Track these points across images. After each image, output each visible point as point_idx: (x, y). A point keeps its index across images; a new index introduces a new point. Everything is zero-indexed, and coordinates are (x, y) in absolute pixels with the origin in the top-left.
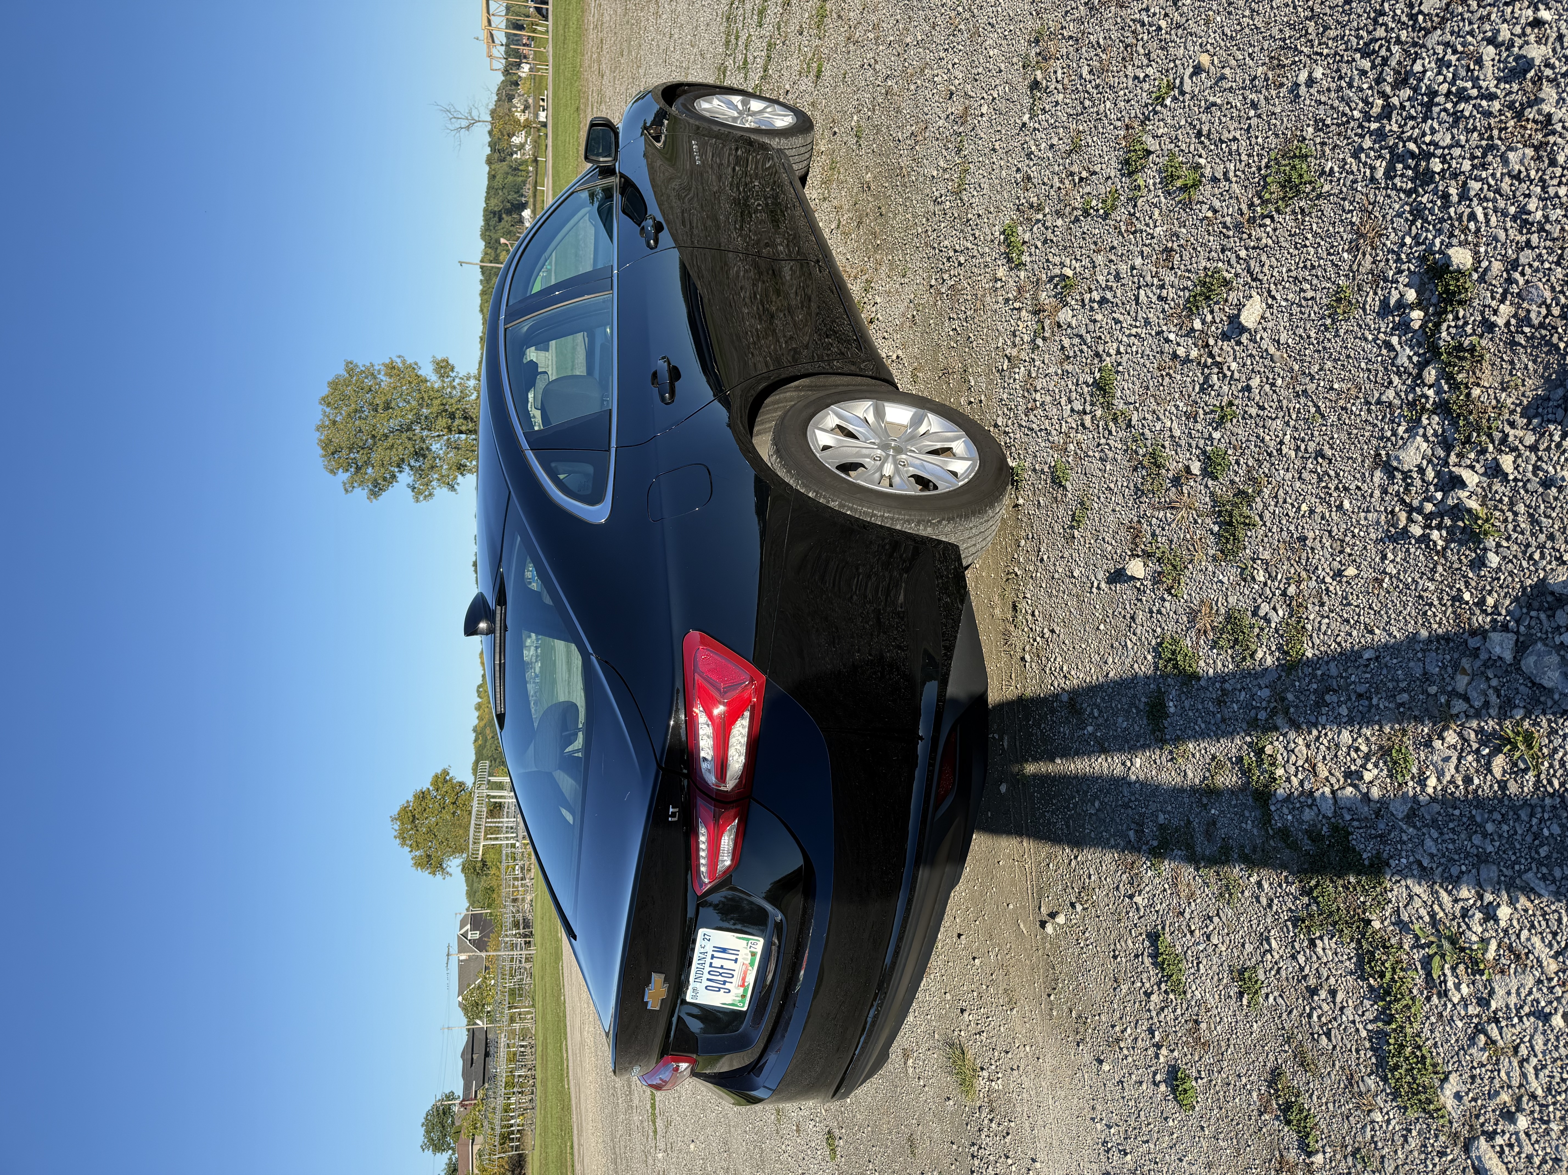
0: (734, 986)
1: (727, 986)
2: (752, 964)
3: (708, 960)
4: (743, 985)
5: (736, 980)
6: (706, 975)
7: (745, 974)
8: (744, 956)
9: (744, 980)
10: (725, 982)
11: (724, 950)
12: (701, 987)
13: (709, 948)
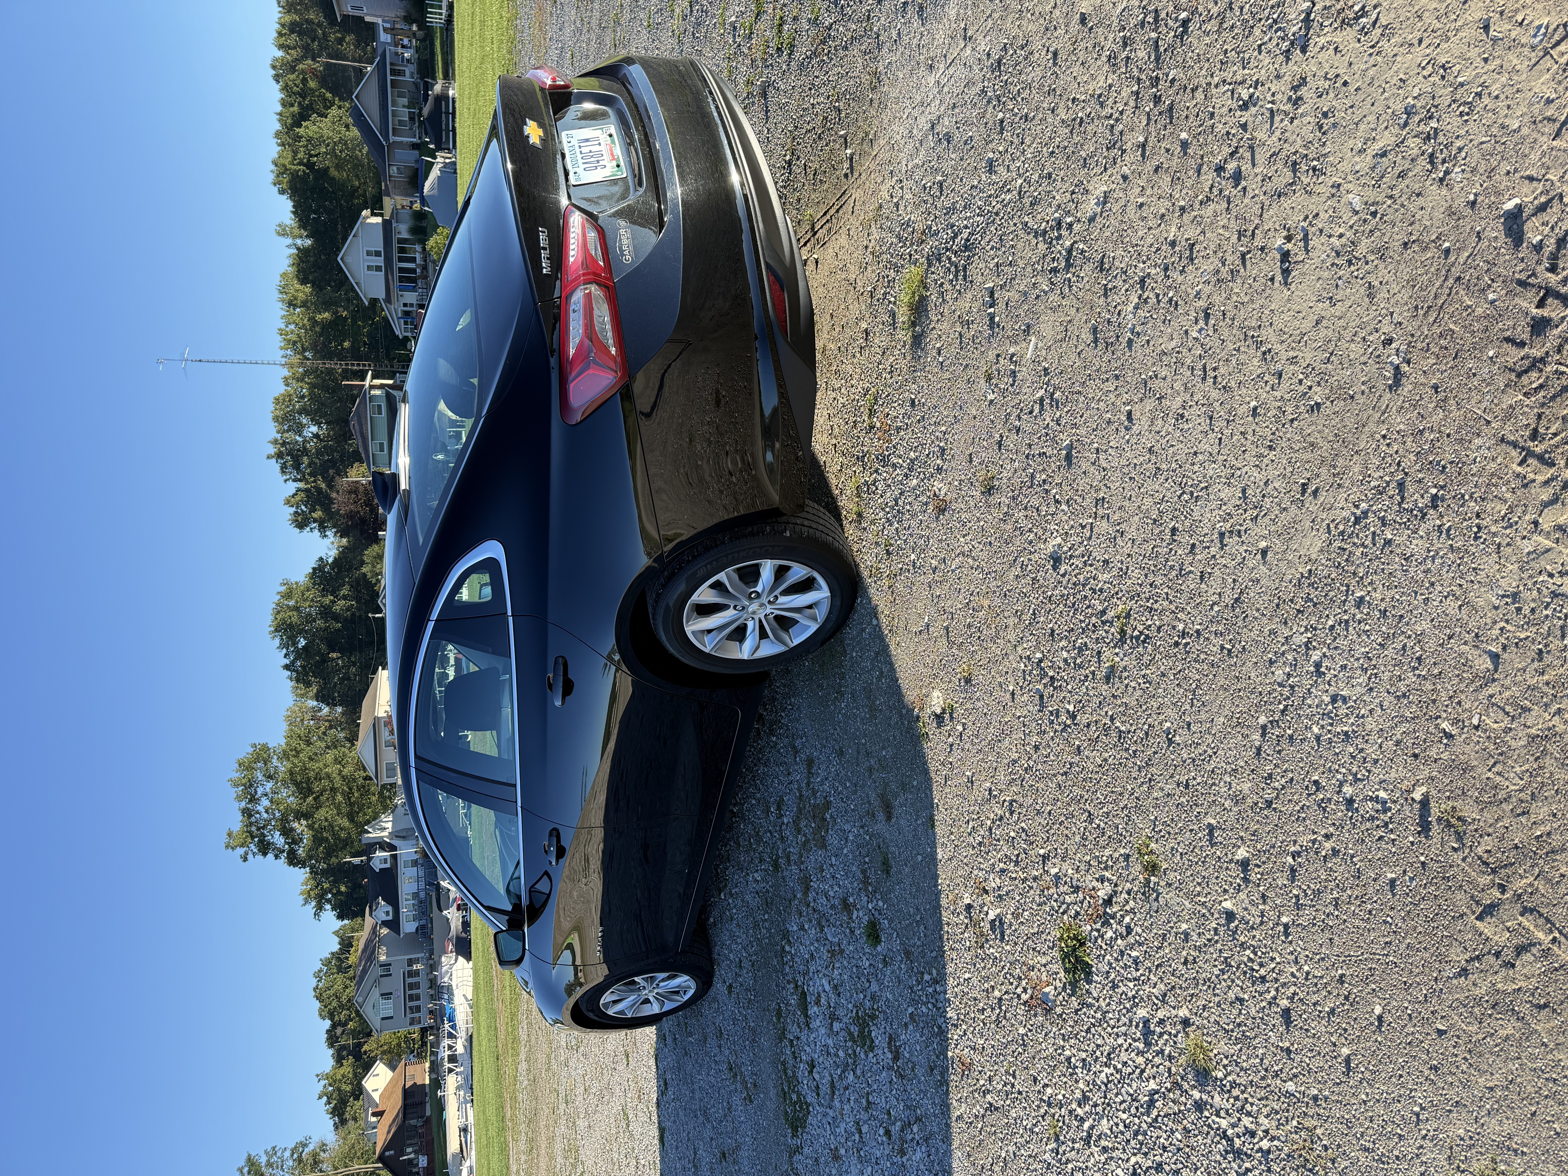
0: (606, 160)
1: (601, 163)
2: (613, 142)
3: (578, 150)
4: (614, 159)
5: (606, 157)
6: (580, 161)
7: (611, 150)
8: (604, 138)
9: (612, 154)
10: (598, 162)
11: (587, 140)
12: (580, 171)
13: (574, 142)
